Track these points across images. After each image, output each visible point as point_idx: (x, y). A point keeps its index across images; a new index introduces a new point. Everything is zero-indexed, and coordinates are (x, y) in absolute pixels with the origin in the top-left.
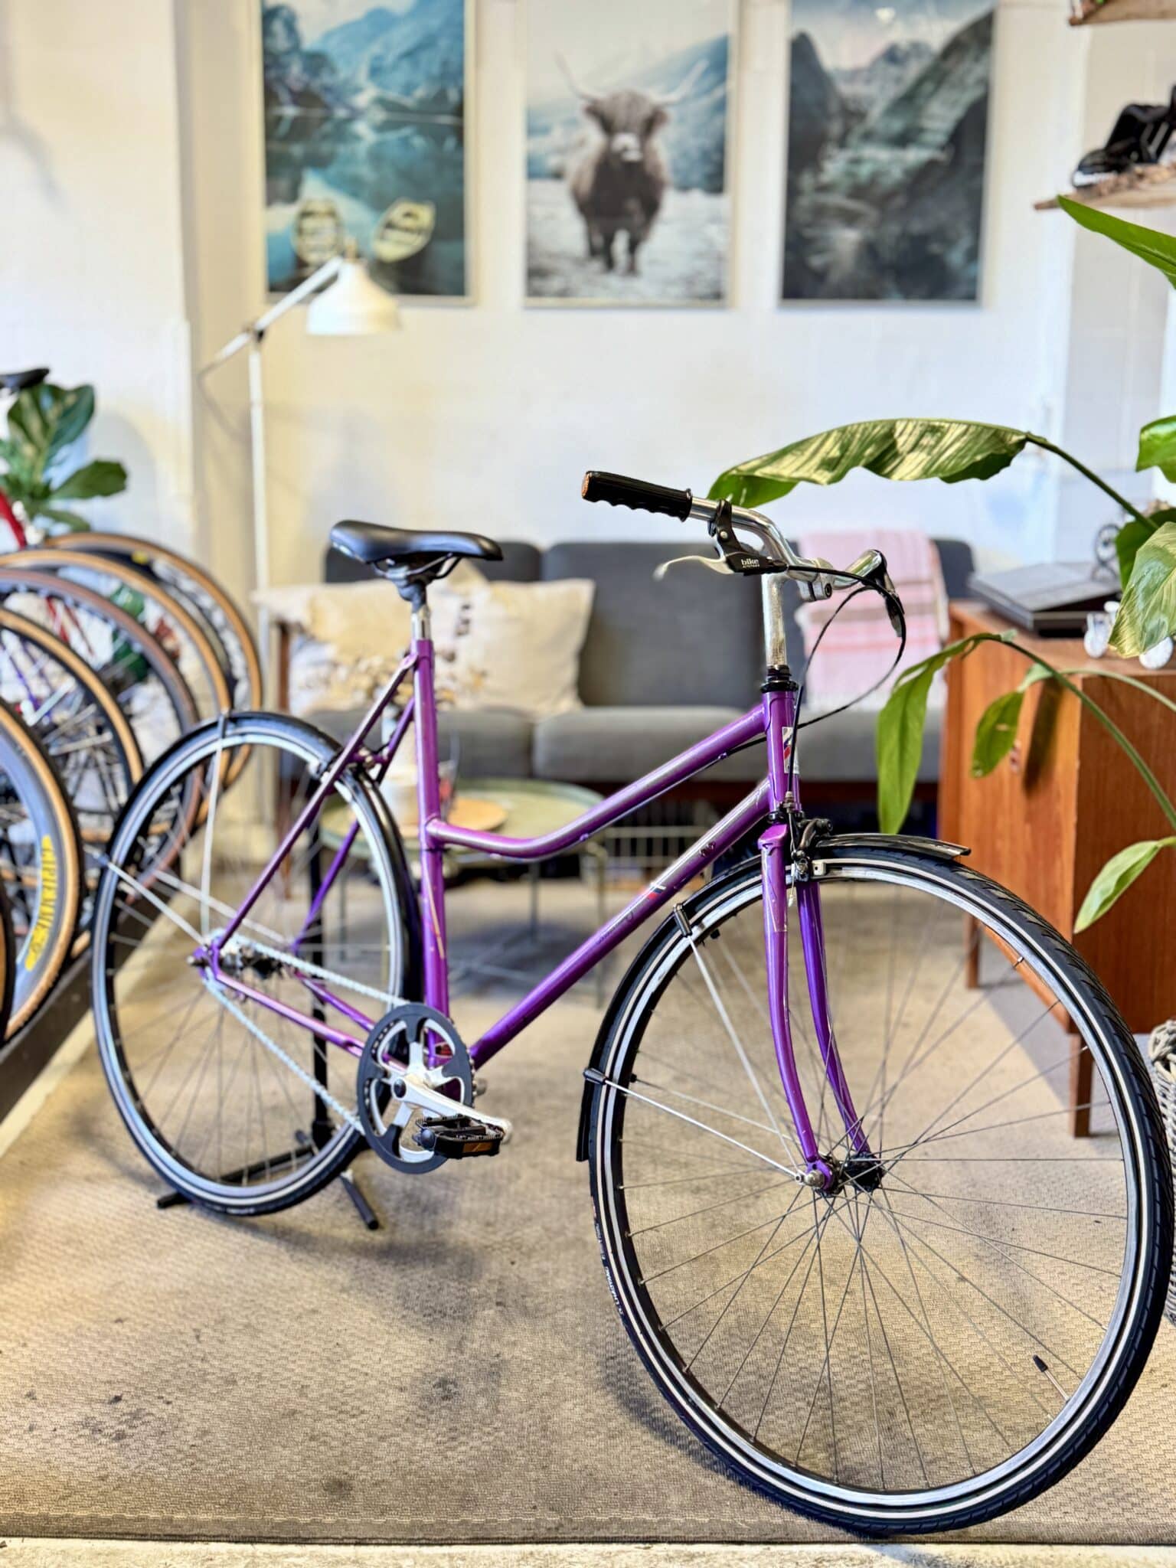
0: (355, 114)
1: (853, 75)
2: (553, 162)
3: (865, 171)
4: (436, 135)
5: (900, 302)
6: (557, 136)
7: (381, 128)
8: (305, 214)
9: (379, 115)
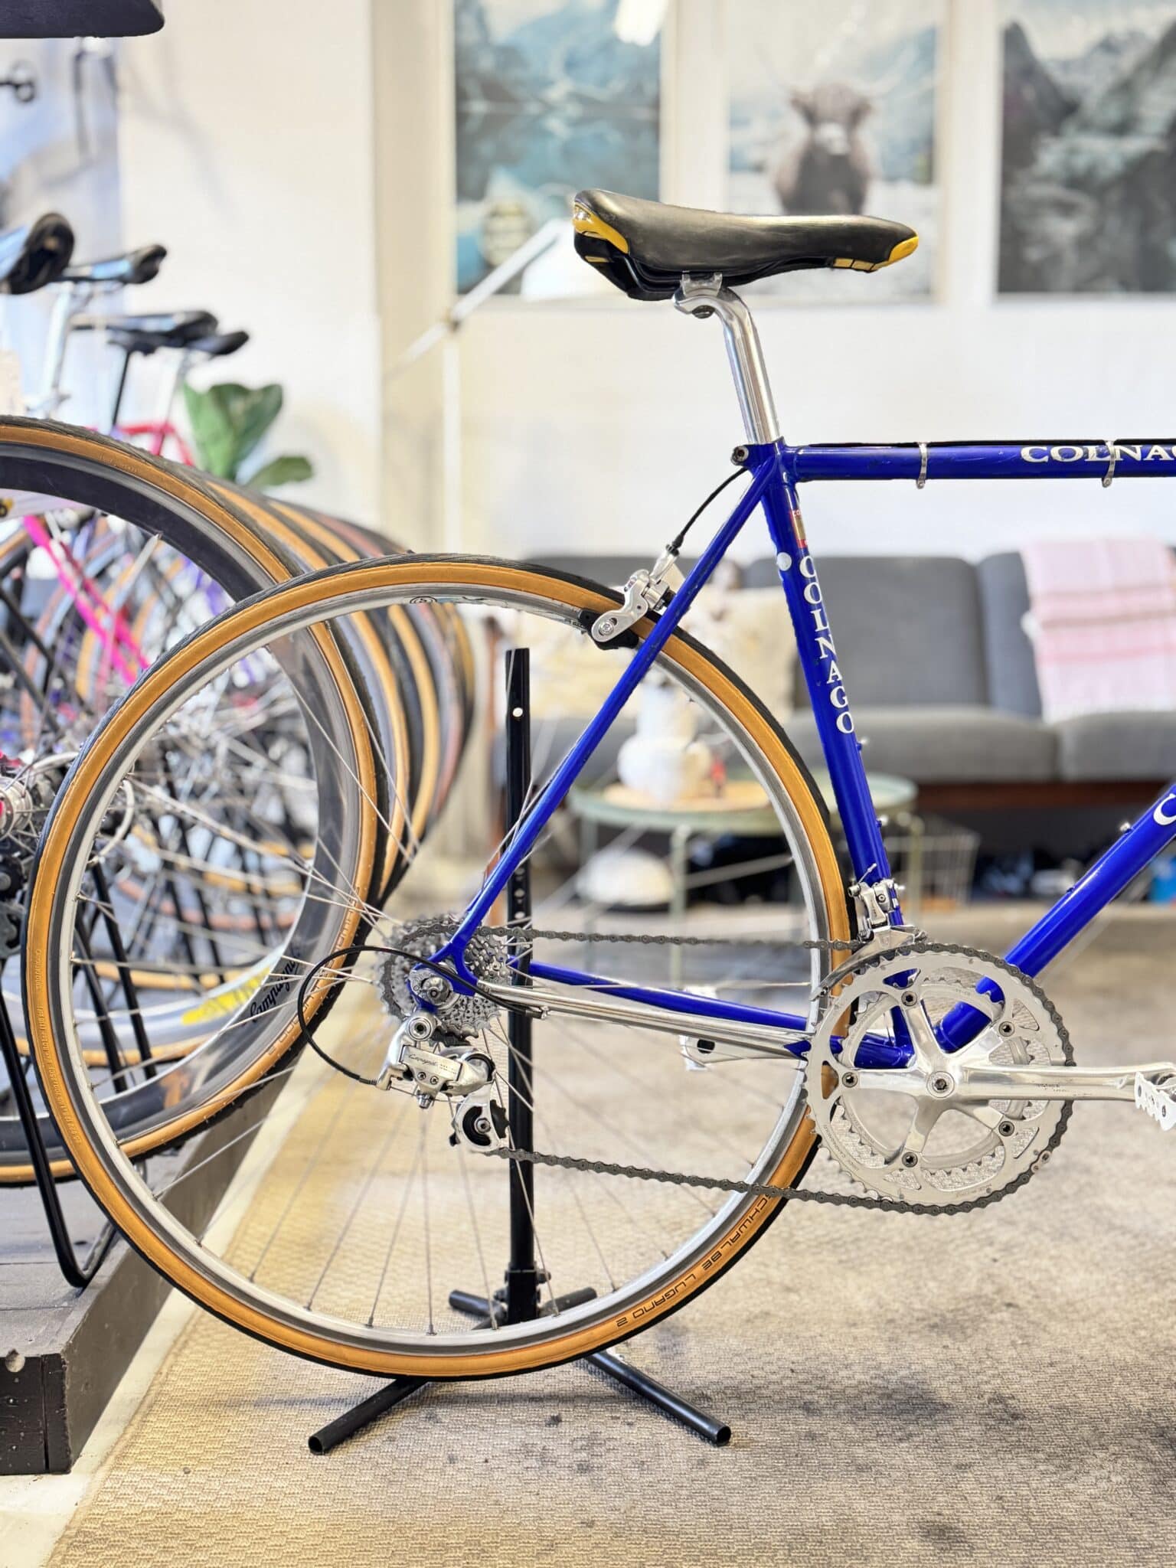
0: (549, 108)
1: (1066, 65)
2: (754, 155)
3: (1081, 163)
4: (632, 130)
5: (1119, 296)
6: (759, 129)
7: (575, 123)
8: (495, 214)
9: (573, 110)
